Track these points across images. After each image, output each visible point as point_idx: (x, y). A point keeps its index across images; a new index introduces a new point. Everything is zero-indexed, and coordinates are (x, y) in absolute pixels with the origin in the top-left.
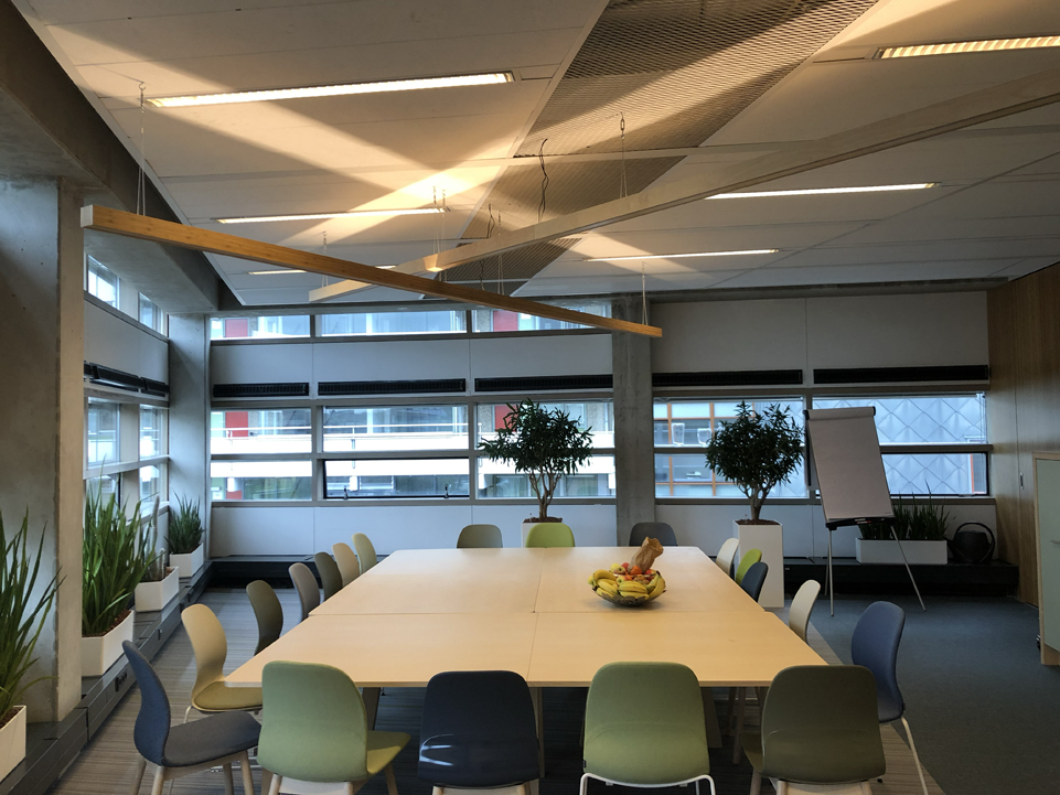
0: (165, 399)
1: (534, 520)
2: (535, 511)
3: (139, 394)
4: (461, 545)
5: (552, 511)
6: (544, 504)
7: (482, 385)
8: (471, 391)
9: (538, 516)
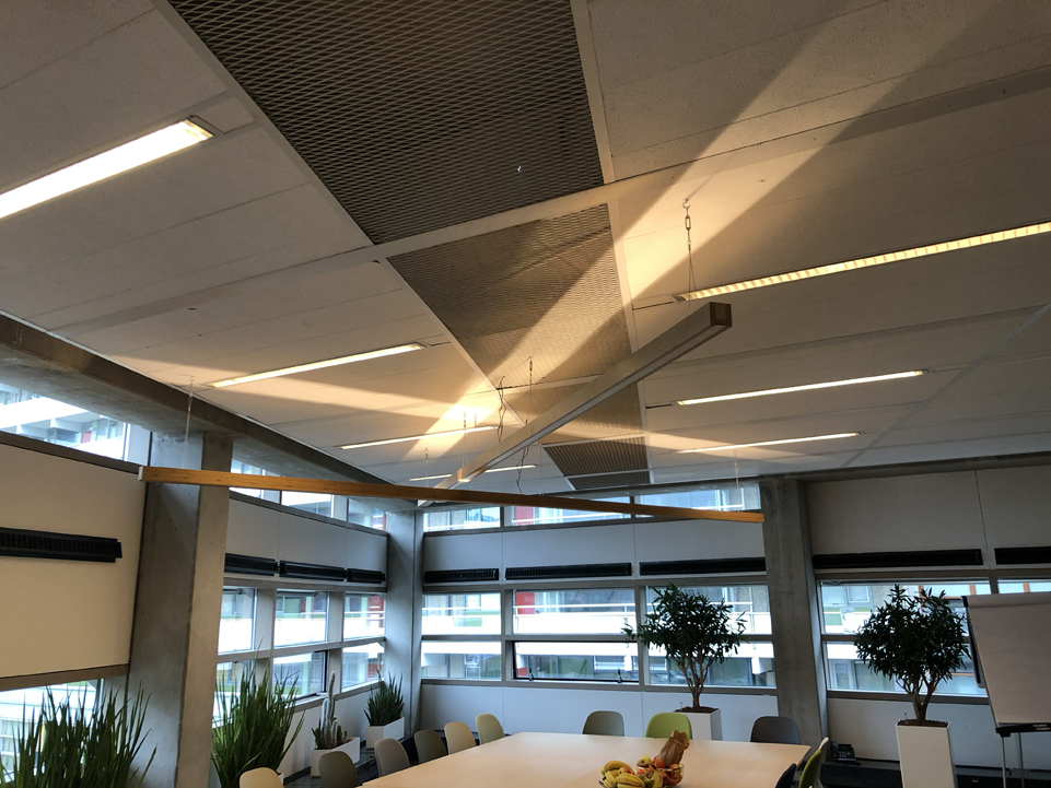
0: (383, 585)
1: (687, 710)
2: (687, 700)
3: (345, 583)
4: (586, 732)
5: (704, 700)
6: (696, 693)
7: (647, 569)
8: (636, 575)
9: (691, 706)
